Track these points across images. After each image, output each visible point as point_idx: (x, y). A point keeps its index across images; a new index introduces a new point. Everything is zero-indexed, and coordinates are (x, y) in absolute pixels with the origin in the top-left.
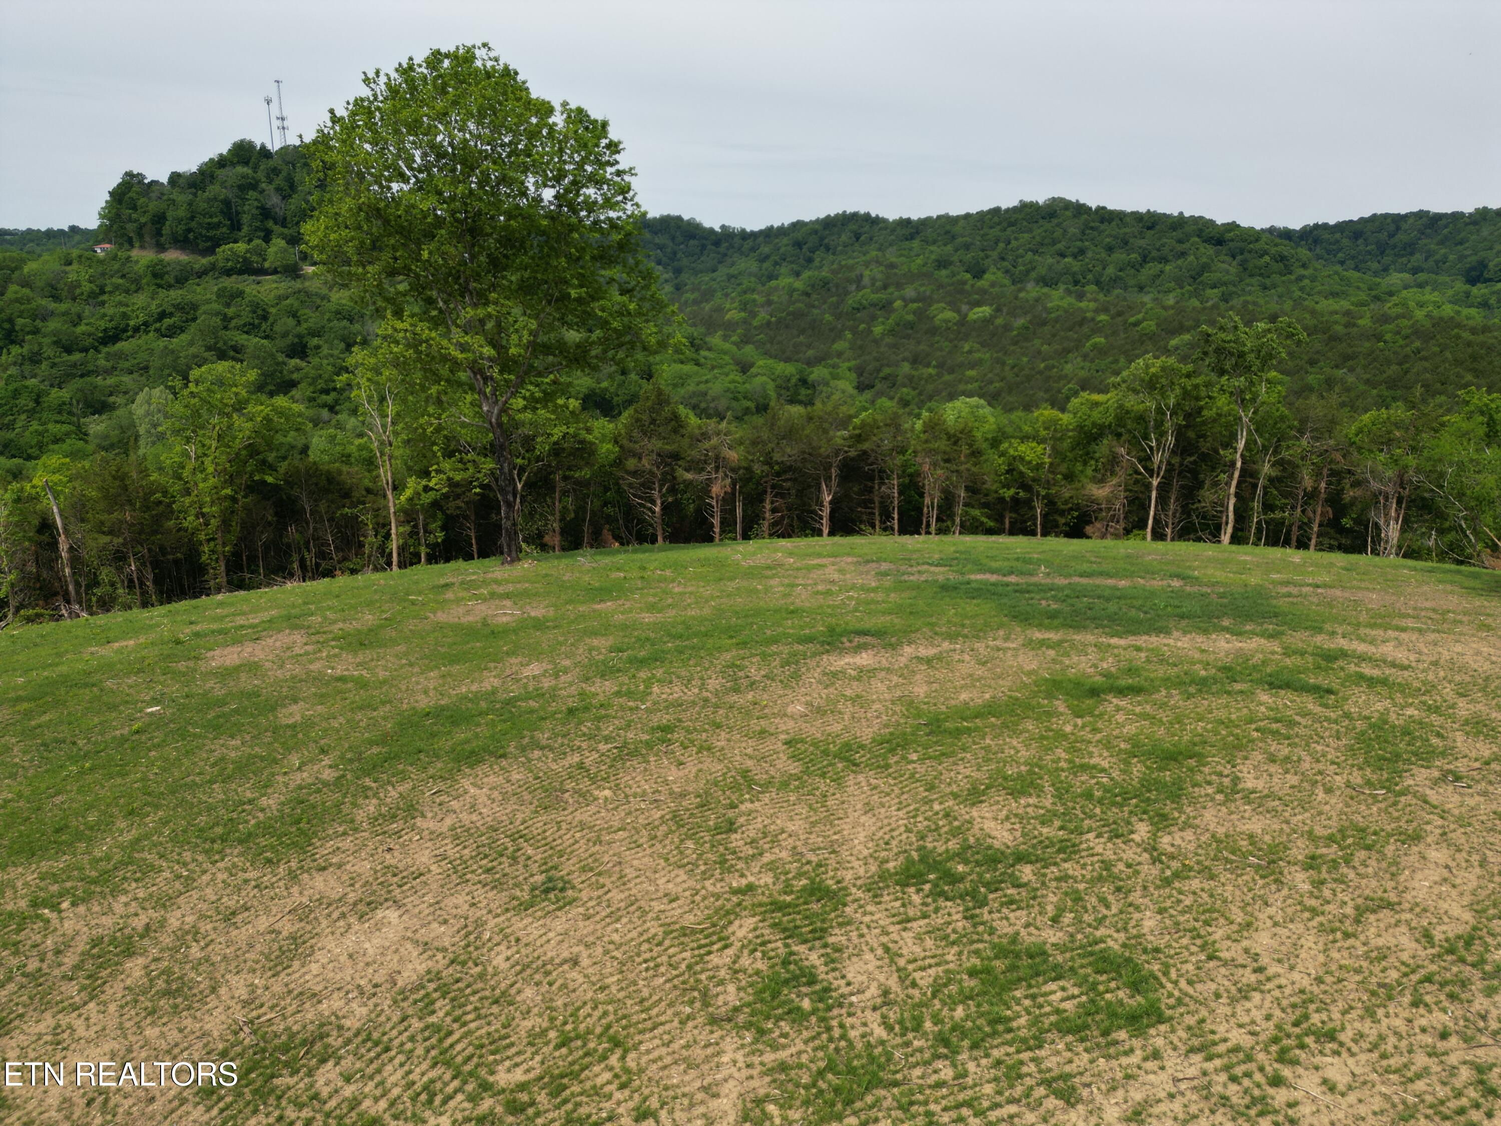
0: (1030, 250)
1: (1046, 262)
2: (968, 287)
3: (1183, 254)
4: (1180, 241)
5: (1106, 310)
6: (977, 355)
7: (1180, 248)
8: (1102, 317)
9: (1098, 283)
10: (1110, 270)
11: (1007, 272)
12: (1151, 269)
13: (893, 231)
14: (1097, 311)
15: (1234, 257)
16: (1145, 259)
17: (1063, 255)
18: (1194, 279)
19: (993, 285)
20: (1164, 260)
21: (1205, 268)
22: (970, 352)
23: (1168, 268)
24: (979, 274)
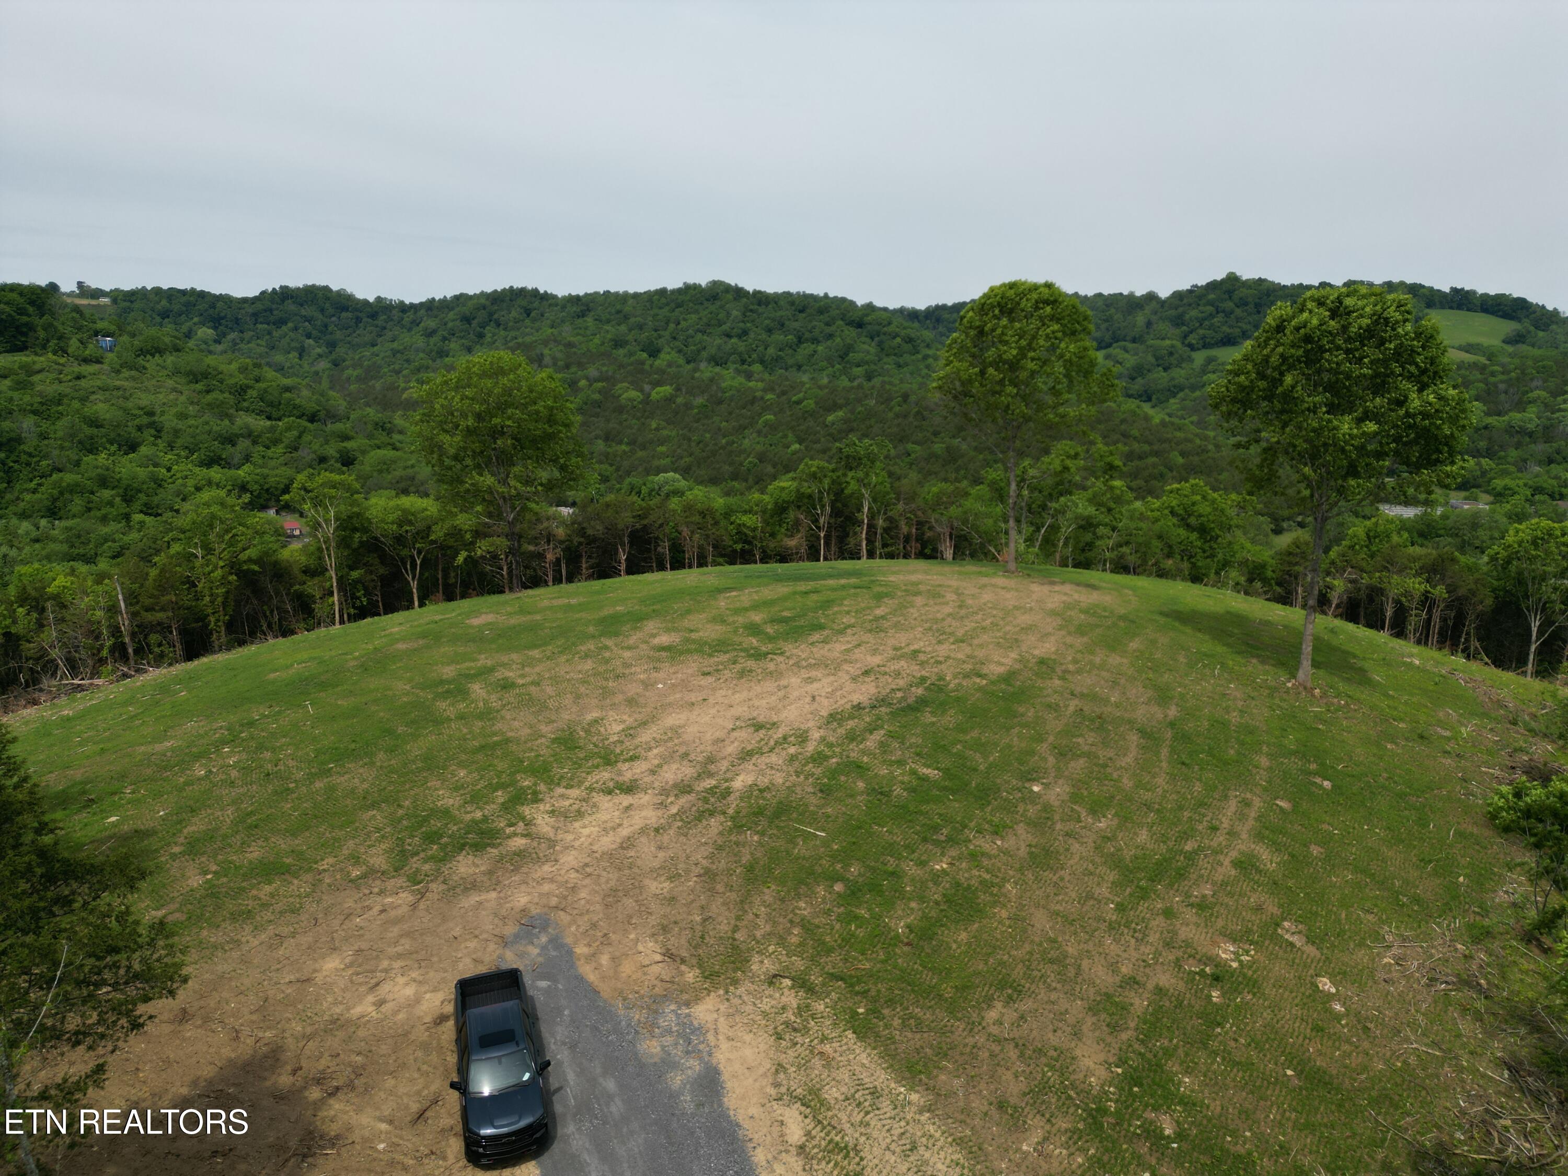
0: (699, 331)
1: (715, 343)
2: (647, 367)
3: (830, 336)
4: (828, 324)
5: (772, 390)
6: (665, 433)
7: (829, 330)
8: (769, 396)
9: (762, 362)
10: (771, 351)
11: (680, 351)
12: (806, 349)
13: (564, 307)
14: (765, 390)
15: (872, 338)
16: (800, 341)
17: (729, 336)
18: (842, 358)
19: (670, 365)
20: (815, 341)
21: (849, 349)
22: (657, 429)
23: (820, 348)
24: (654, 353)
